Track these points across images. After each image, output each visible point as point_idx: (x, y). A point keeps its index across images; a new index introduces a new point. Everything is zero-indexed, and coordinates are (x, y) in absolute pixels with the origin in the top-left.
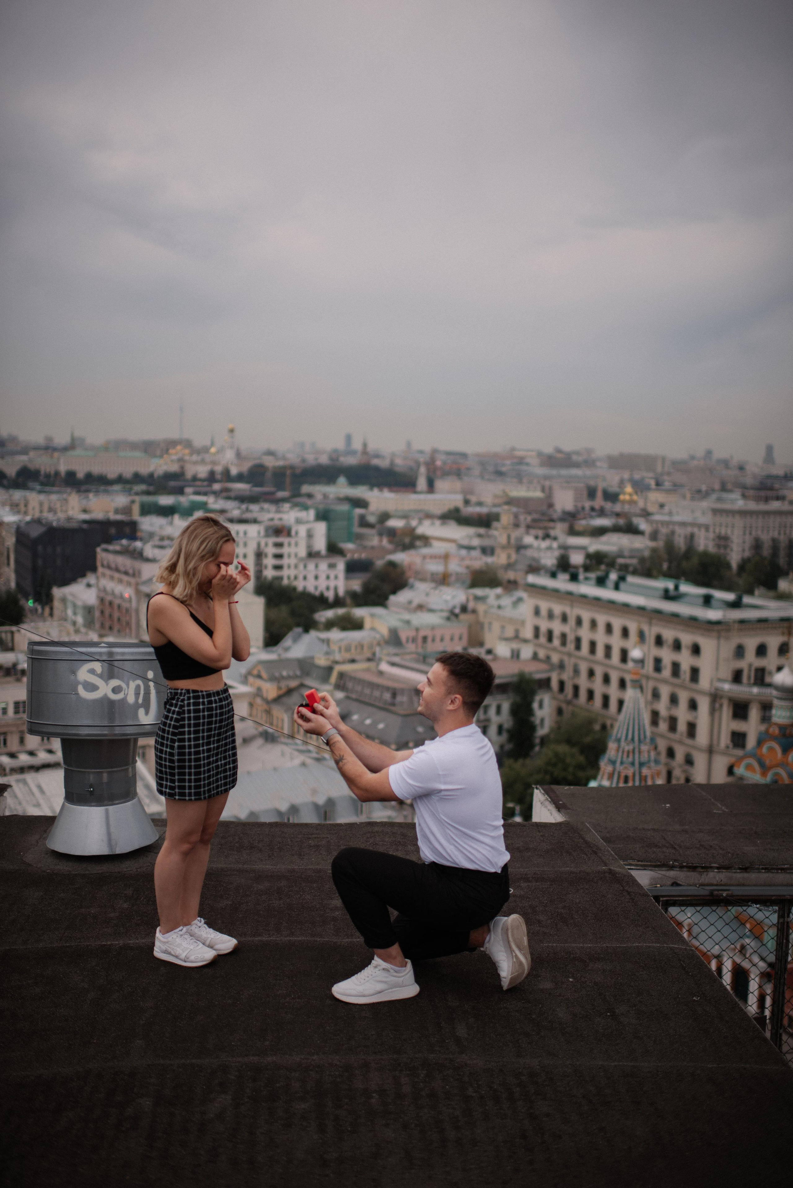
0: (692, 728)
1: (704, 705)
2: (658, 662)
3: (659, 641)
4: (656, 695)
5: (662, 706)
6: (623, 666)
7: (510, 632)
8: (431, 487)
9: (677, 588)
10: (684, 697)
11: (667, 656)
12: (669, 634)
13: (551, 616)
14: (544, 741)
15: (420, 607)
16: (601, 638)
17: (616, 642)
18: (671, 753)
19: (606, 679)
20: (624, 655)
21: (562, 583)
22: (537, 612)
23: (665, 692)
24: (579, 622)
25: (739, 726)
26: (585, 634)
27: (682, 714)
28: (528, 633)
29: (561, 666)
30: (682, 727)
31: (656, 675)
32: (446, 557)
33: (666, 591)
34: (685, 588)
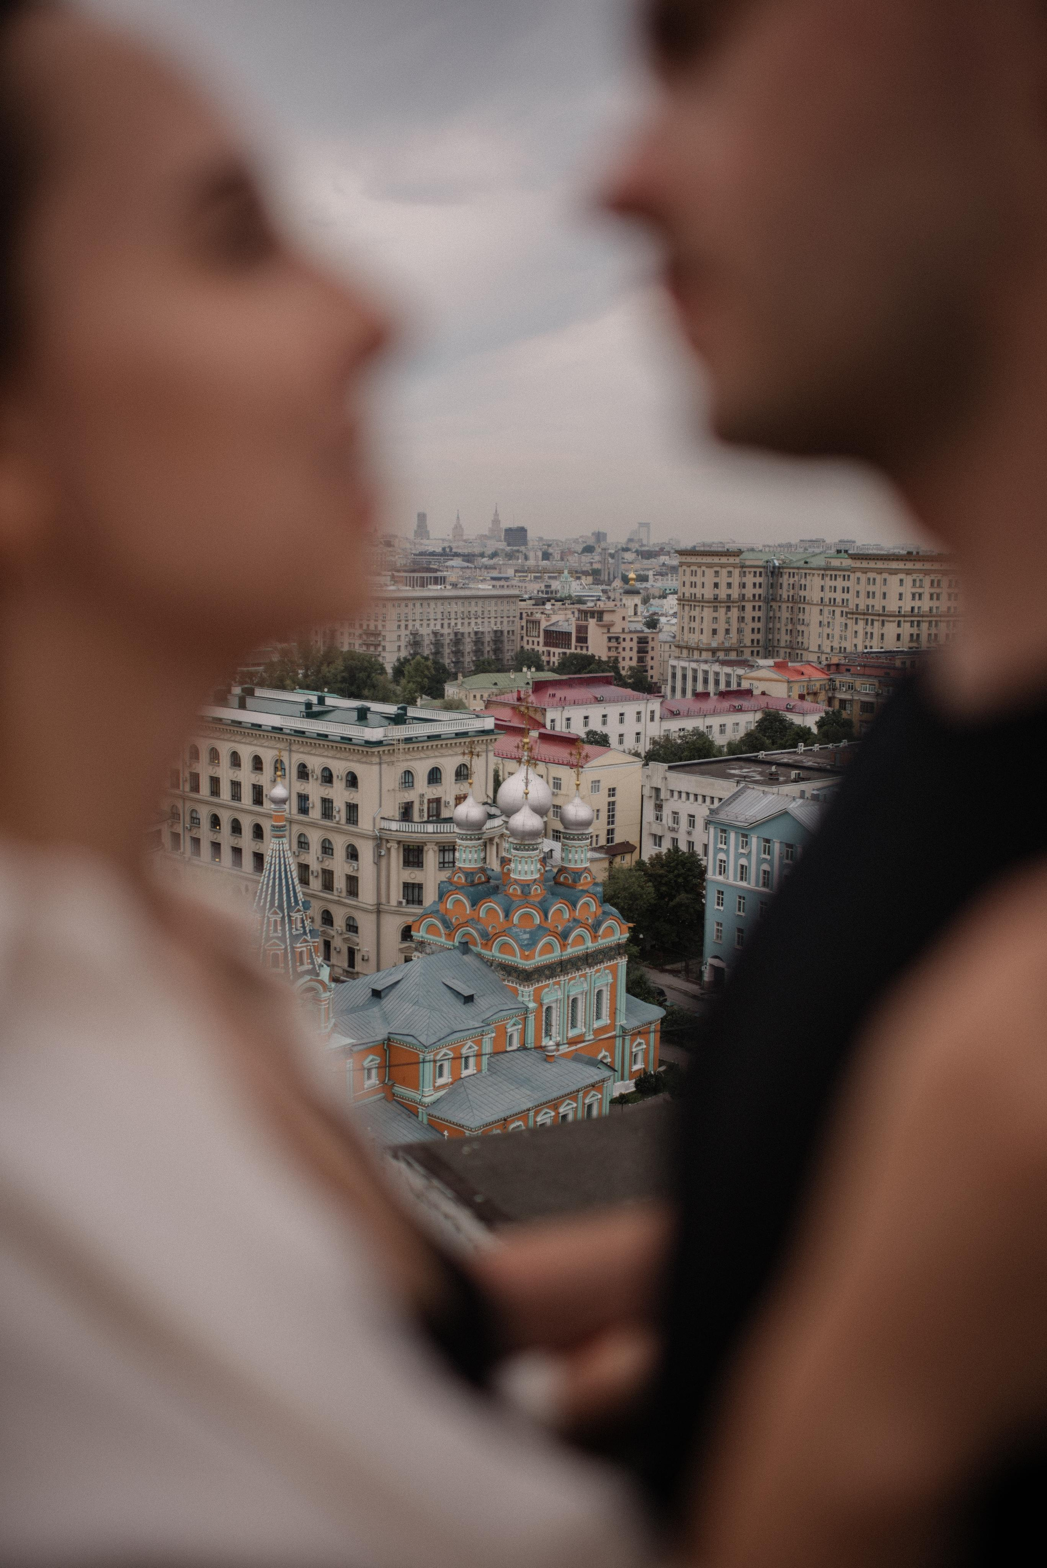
0: (352, 884)
1: (366, 851)
2: (303, 798)
3: (303, 773)
4: (303, 844)
5: (312, 858)
6: (257, 808)
9: (321, 700)
10: (339, 844)
11: (315, 790)
12: (315, 763)
16: (225, 773)
17: (246, 777)
18: (327, 918)
19: (236, 828)
20: (258, 795)
23: (315, 838)
25: (412, 875)
26: (203, 768)
27: (340, 866)
30: (340, 883)
31: (302, 817)
33: (309, 705)
34: (332, 701)
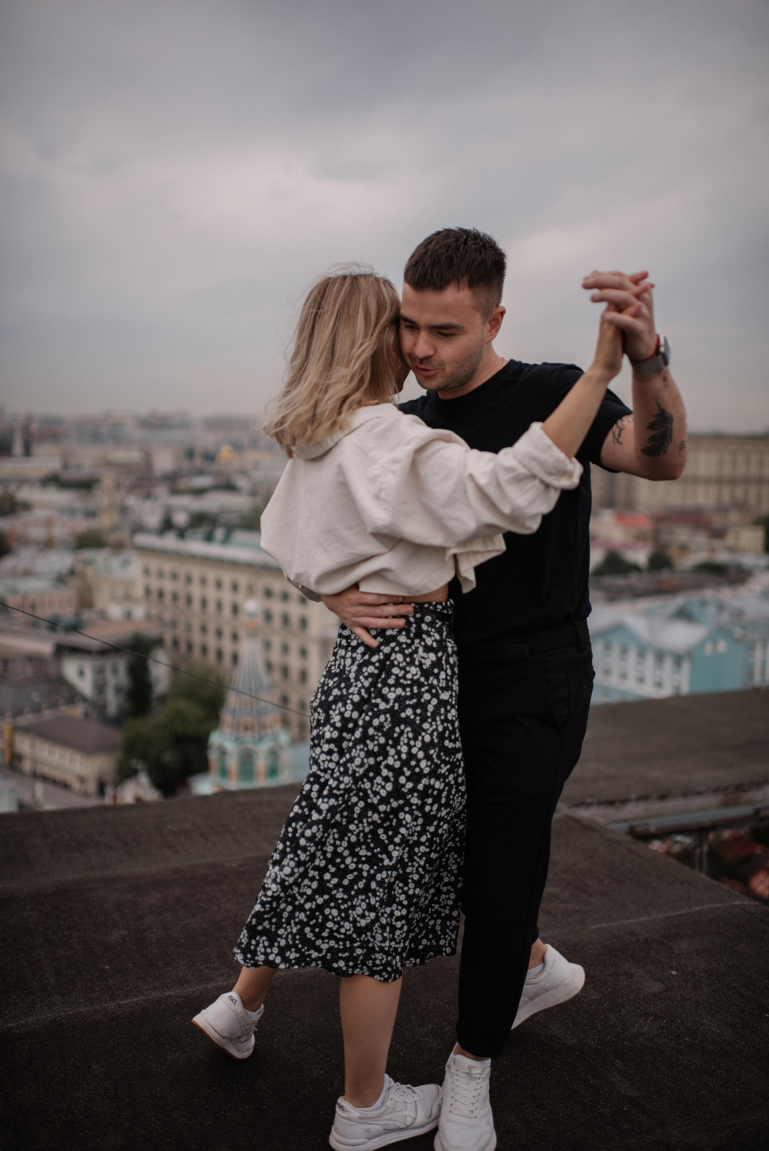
0: (304, 676)
1: (314, 650)
2: (268, 614)
3: (268, 593)
4: (268, 645)
5: (275, 656)
6: (234, 619)
7: (120, 592)
8: (28, 452)
10: (294, 646)
11: (277, 607)
12: (277, 587)
13: (161, 574)
14: (163, 699)
15: (27, 573)
16: (212, 594)
17: (227, 597)
18: (285, 700)
20: (236, 610)
21: (170, 542)
22: (147, 571)
23: (277, 642)
24: (189, 579)
26: (196, 591)
27: (294, 662)
28: (139, 591)
29: (174, 624)
30: (294, 674)
31: (267, 626)
32: (49, 523)
